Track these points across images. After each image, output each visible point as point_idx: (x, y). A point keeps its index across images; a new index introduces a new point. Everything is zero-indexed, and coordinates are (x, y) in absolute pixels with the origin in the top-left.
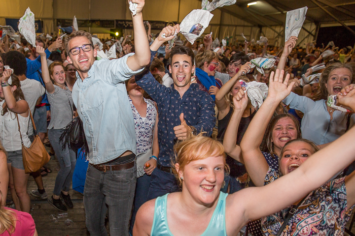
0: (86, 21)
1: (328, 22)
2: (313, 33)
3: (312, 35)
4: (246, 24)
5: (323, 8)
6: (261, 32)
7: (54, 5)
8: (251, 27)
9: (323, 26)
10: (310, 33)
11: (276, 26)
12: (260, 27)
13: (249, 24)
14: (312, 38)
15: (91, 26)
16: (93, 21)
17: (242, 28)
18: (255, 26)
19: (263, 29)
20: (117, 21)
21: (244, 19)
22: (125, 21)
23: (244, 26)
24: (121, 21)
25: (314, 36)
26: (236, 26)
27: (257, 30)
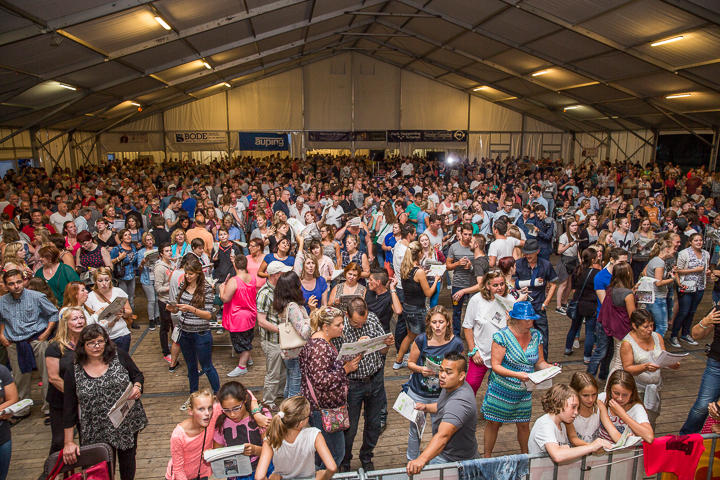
0: (347, 133)
1: (668, 129)
2: (651, 141)
3: (650, 144)
4: (555, 129)
5: (668, 115)
6: (574, 139)
7: (305, 114)
8: (562, 133)
9: (662, 133)
10: (647, 142)
11: (596, 132)
12: (573, 133)
13: (559, 130)
14: (650, 148)
15: (355, 140)
16: (357, 133)
17: (550, 135)
18: (566, 132)
19: (577, 136)
20: (390, 132)
21: (551, 124)
22: (399, 131)
23: (552, 133)
24: (395, 131)
25: (653, 146)
26: (543, 133)
27: (570, 137)
